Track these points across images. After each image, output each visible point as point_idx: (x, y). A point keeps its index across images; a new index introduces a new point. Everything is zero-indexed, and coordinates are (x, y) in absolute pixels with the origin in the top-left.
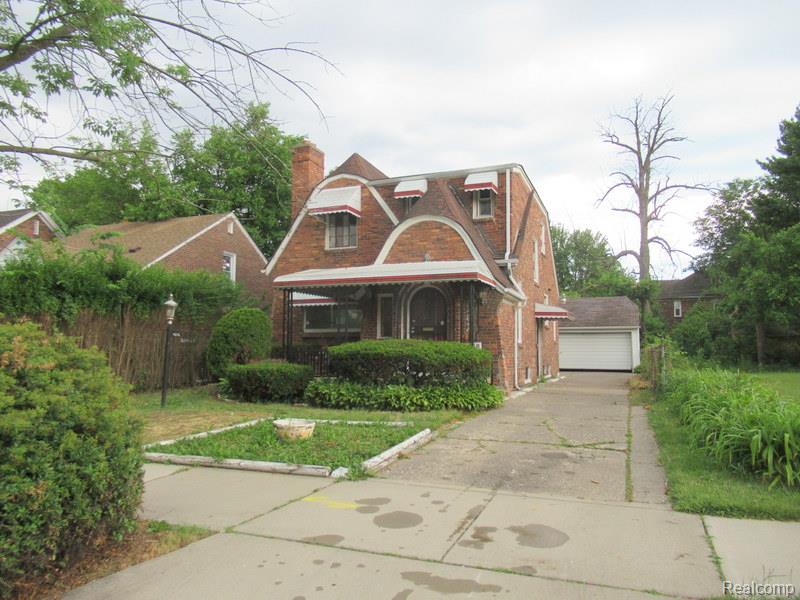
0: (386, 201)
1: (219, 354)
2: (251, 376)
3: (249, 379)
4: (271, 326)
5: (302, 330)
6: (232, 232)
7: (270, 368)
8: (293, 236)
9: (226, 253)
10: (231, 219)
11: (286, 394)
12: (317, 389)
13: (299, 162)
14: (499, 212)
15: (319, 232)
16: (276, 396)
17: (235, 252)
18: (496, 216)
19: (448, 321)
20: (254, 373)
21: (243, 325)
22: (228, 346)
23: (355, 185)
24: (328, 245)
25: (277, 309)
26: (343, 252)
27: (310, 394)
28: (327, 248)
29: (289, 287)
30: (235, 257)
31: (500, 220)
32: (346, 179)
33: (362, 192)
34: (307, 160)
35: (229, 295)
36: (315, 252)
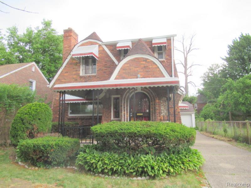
0: (111, 52)
1: (18, 131)
2: (36, 149)
3: (35, 151)
4: (52, 113)
5: (67, 115)
6: (34, 71)
7: (51, 143)
8: (64, 69)
9: (31, 80)
10: (33, 65)
11: (62, 161)
12: (85, 158)
13: (67, 37)
14: (167, 57)
15: (77, 67)
16: (55, 163)
17: (35, 80)
18: (166, 59)
19: (151, 110)
20: (38, 147)
21: (33, 112)
22: (23, 126)
23: (95, 44)
24: (82, 73)
25: (54, 104)
26: (89, 76)
27: (80, 163)
28: (81, 75)
29: (63, 90)
30: (35, 82)
31: (169, 61)
32: (91, 42)
33: (99, 48)
34: (71, 36)
35: (29, 97)
36: (75, 76)
